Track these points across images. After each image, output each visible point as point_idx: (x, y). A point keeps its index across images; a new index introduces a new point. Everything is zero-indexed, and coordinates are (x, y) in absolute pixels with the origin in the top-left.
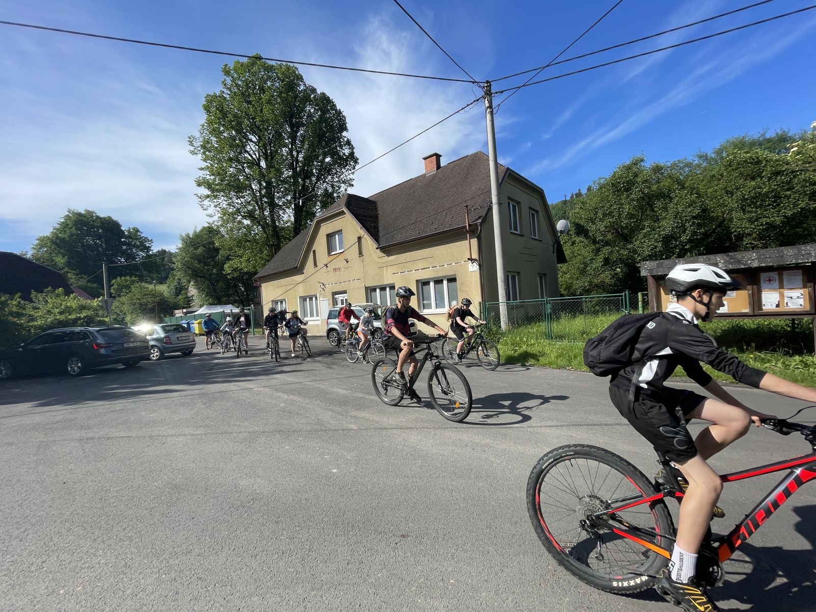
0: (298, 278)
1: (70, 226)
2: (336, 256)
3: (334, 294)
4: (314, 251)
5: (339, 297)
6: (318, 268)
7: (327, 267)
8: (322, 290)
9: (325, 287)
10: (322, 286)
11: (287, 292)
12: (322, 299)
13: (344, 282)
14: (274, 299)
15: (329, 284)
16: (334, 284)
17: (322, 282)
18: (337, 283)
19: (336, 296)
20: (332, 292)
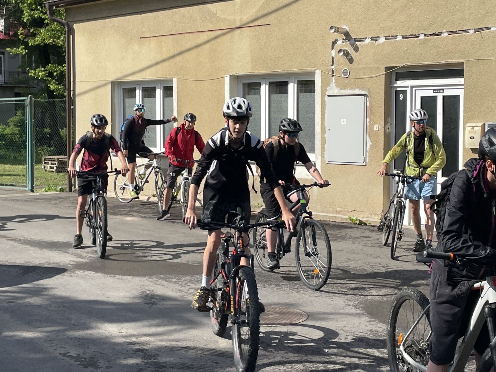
8: (344, 60)
9: (356, 49)
10: (340, 42)
11: (178, 58)
12: (336, 91)
13: (450, 33)
14: (120, 79)
15: (376, 38)
16: (399, 38)
17: (344, 27)
18: (418, 36)
19: (398, 82)
20: (387, 68)
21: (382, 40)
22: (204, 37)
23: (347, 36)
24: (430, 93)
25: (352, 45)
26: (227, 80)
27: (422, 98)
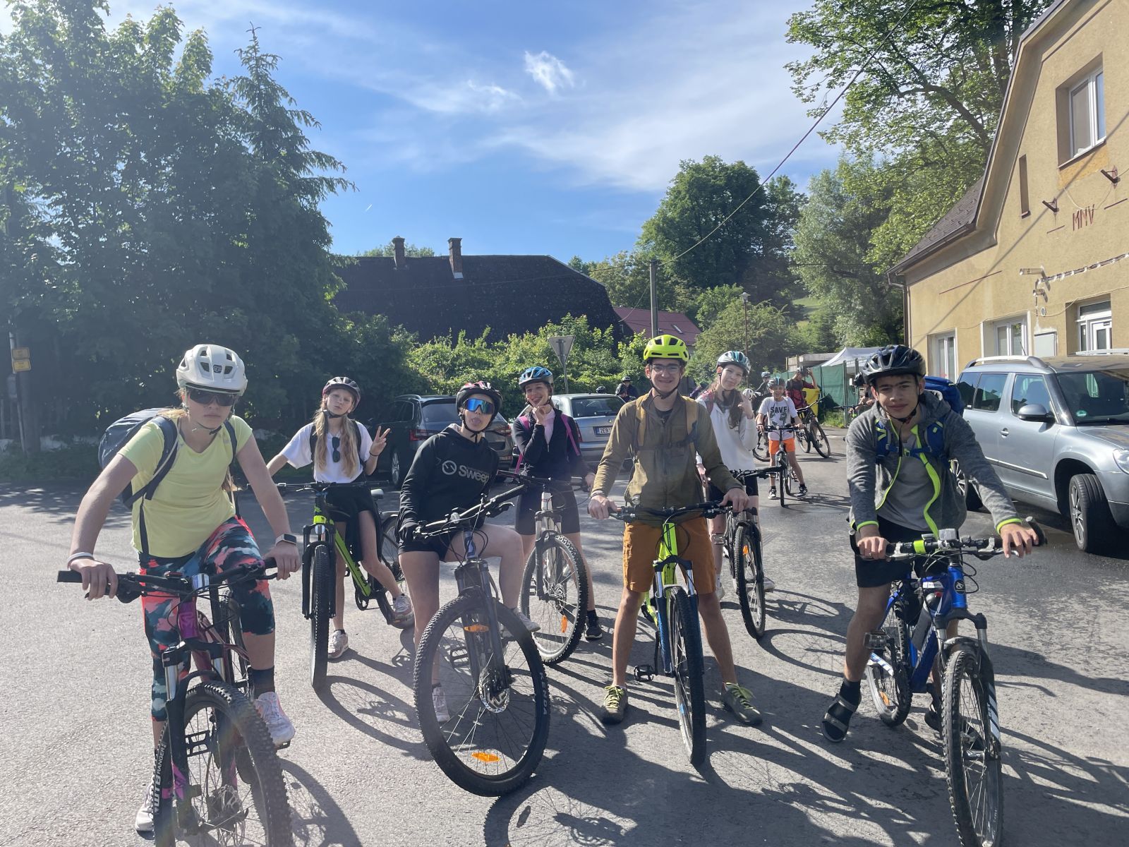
0: (982, 260)
1: (683, 193)
2: (1081, 163)
3: (1076, 309)
4: (1023, 160)
5: (1093, 321)
6: (1033, 217)
7: (1055, 210)
8: (1041, 298)
9: (1049, 288)
10: (1039, 283)
11: (957, 309)
12: (1039, 331)
13: (1102, 264)
14: (931, 331)
15: (1059, 275)
16: (1073, 273)
17: (1042, 267)
18: (1082, 270)
19: (1082, 317)
20: (1067, 304)
21: (1063, 276)
22: (969, 287)
23: (1045, 278)
24: (1101, 327)
25: (1047, 283)
26: (982, 325)
27: (1098, 331)
